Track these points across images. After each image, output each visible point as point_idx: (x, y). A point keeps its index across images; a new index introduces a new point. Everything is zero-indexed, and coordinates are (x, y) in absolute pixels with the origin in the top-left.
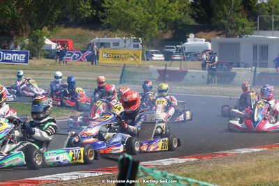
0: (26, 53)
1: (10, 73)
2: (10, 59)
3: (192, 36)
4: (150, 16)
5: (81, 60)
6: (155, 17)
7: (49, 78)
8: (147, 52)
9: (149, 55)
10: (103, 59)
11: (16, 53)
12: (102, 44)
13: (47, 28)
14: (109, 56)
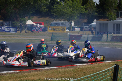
0: (16, 28)
1: (7, 37)
2: (9, 30)
3: (95, 20)
5: (40, 31)
7: (24, 38)
8: (73, 27)
9: (73, 28)
10: (49, 30)
11: (12, 28)
12: (56, 24)
13: (27, 17)
14: (52, 29)
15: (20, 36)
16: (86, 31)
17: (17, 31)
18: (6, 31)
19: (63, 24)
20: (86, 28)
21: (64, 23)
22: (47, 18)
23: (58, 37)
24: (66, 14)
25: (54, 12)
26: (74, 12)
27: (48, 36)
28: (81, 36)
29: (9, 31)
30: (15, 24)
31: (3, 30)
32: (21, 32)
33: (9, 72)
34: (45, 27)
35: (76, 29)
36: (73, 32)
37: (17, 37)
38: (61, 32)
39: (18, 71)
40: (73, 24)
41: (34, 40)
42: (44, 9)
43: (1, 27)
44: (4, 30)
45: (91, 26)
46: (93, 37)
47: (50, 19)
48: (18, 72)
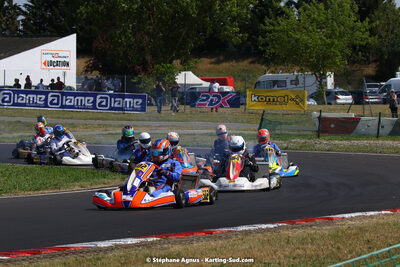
0: (143, 98)
2: (120, 106)
4: (328, 41)
5: (221, 106)
6: (336, 42)
8: (329, 93)
9: (332, 96)
10: (252, 103)
11: (129, 97)
12: (275, 83)
13: (179, 61)
14: (260, 99)
15: (157, 124)
16: (372, 103)
17: (148, 108)
18: (111, 109)
19: (296, 82)
20: (372, 93)
21: (301, 80)
22: (244, 64)
23: (281, 124)
24: (307, 47)
25: (266, 44)
26: (333, 43)
27: (248, 122)
28: (356, 120)
29: (121, 109)
30: (139, 83)
31: (100, 105)
32: (159, 112)
33: (122, 242)
34: (238, 93)
35: (340, 97)
36: (332, 107)
37: (148, 126)
38: (291, 107)
39: (150, 239)
40: (330, 81)
41: (202, 135)
42: (234, 34)
43: (95, 96)
44: (104, 103)
45: (389, 86)
46: (397, 122)
47: (252, 65)
48: (152, 243)
